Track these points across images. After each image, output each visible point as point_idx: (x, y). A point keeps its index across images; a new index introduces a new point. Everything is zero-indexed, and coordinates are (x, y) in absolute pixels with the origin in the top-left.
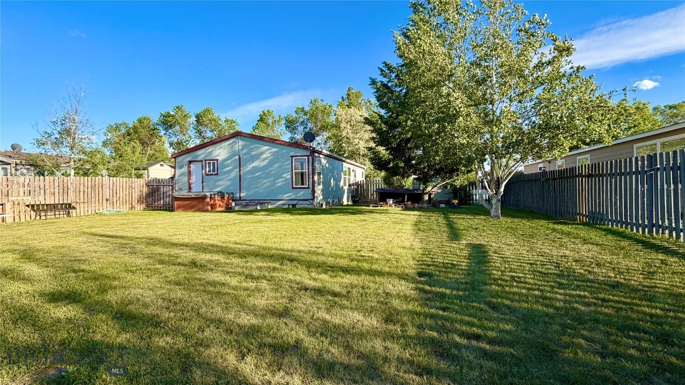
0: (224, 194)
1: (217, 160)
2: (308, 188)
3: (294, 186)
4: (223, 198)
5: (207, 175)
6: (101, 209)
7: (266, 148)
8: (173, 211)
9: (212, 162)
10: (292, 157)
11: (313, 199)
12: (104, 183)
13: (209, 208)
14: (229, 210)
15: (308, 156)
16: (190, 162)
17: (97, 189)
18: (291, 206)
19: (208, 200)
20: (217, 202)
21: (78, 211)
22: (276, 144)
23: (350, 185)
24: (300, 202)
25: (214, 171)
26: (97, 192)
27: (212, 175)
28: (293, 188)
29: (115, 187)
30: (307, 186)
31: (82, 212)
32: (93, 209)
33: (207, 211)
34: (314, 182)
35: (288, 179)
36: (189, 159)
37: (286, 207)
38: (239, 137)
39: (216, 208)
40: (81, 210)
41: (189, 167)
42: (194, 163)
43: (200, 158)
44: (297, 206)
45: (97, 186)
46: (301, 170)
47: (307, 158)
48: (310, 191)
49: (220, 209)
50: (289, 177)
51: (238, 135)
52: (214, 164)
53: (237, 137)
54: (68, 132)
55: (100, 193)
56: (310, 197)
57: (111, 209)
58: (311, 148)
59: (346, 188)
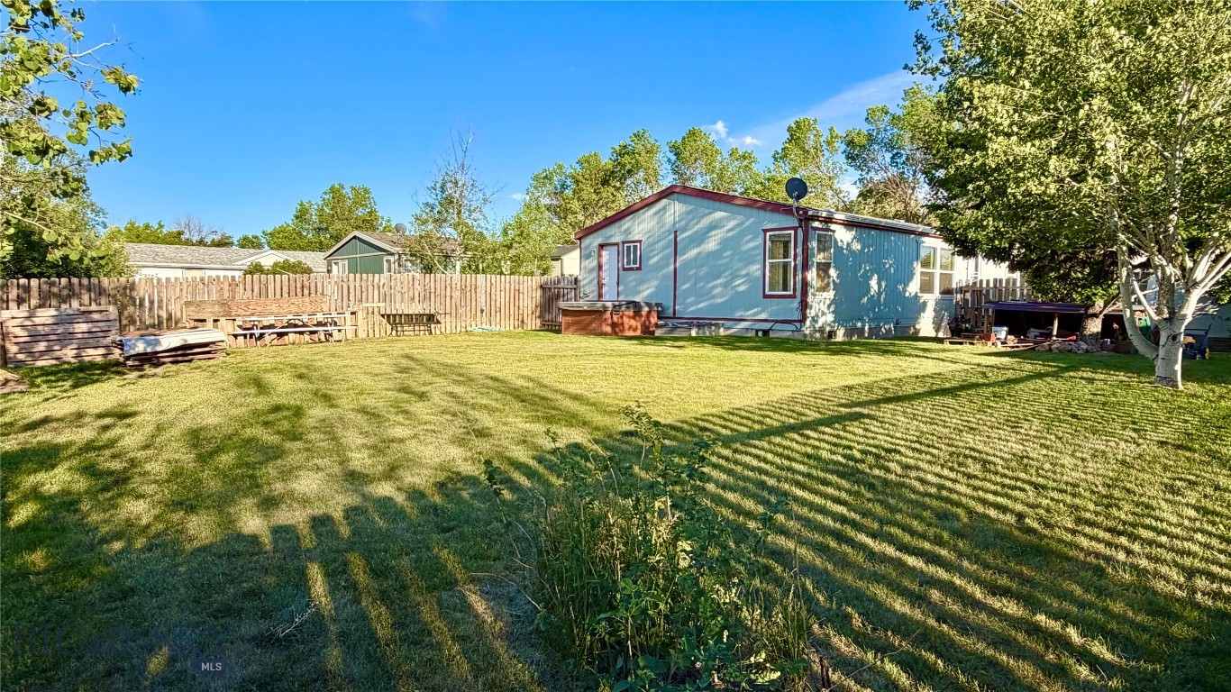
0: (641, 307)
1: (640, 242)
2: (793, 296)
3: (767, 292)
4: (637, 313)
5: (625, 269)
6: (474, 326)
7: (719, 214)
8: (559, 332)
9: (632, 245)
10: (765, 231)
11: (803, 321)
12: (479, 283)
13: (608, 329)
14: (647, 334)
15: (795, 229)
16: (602, 246)
17: (468, 294)
18: (760, 334)
19: (608, 315)
20: (626, 320)
21: (443, 325)
22: (737, 207)
23: (947, 292)
24: (778, 326)
25: (635, 263)
26: (469, 298)
27: (632, 269)
28: (765, 296)
29: (493, 291)
30: (791, 293)
31: (448, 328)
32: (463, 325)
33: (604, 334)
34: (805, 284)
35: (757, 278)
36: (600, 241)
37: (752, 334)
38: (676, 195)
39: (623, 331)
40: (447, 324)
41: (600, 256)
42: (608, 248)
43: (613, 240)
44: (772, 335)
45: (468, 289)
46: (785, 258)
47: (792, 232)
48: (796, 303)
49: (631, 333)
50: (759, 273)
51: (673, 193)
52: (635, 247)
53: (672, 197)
54: (449, 201)
55: (473, 299)
56: (797, 316)
57: (488, 327)
58: (801, 212)
59: (931, 299)
